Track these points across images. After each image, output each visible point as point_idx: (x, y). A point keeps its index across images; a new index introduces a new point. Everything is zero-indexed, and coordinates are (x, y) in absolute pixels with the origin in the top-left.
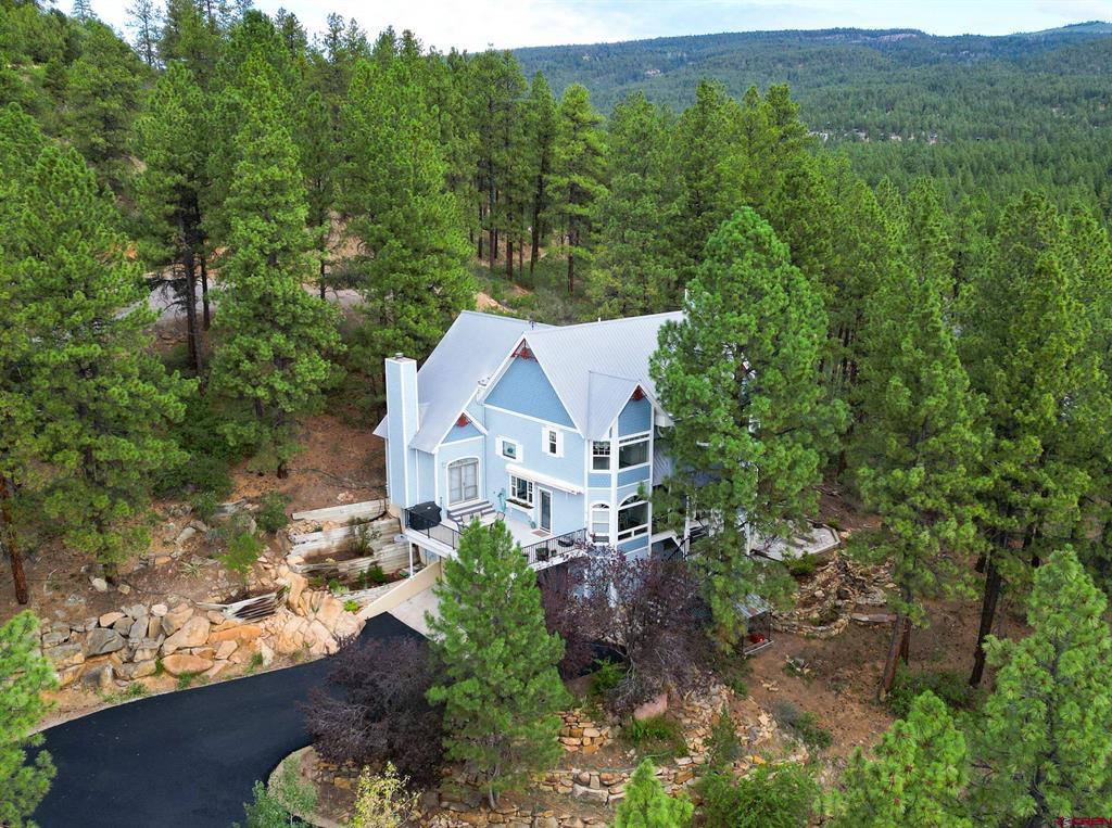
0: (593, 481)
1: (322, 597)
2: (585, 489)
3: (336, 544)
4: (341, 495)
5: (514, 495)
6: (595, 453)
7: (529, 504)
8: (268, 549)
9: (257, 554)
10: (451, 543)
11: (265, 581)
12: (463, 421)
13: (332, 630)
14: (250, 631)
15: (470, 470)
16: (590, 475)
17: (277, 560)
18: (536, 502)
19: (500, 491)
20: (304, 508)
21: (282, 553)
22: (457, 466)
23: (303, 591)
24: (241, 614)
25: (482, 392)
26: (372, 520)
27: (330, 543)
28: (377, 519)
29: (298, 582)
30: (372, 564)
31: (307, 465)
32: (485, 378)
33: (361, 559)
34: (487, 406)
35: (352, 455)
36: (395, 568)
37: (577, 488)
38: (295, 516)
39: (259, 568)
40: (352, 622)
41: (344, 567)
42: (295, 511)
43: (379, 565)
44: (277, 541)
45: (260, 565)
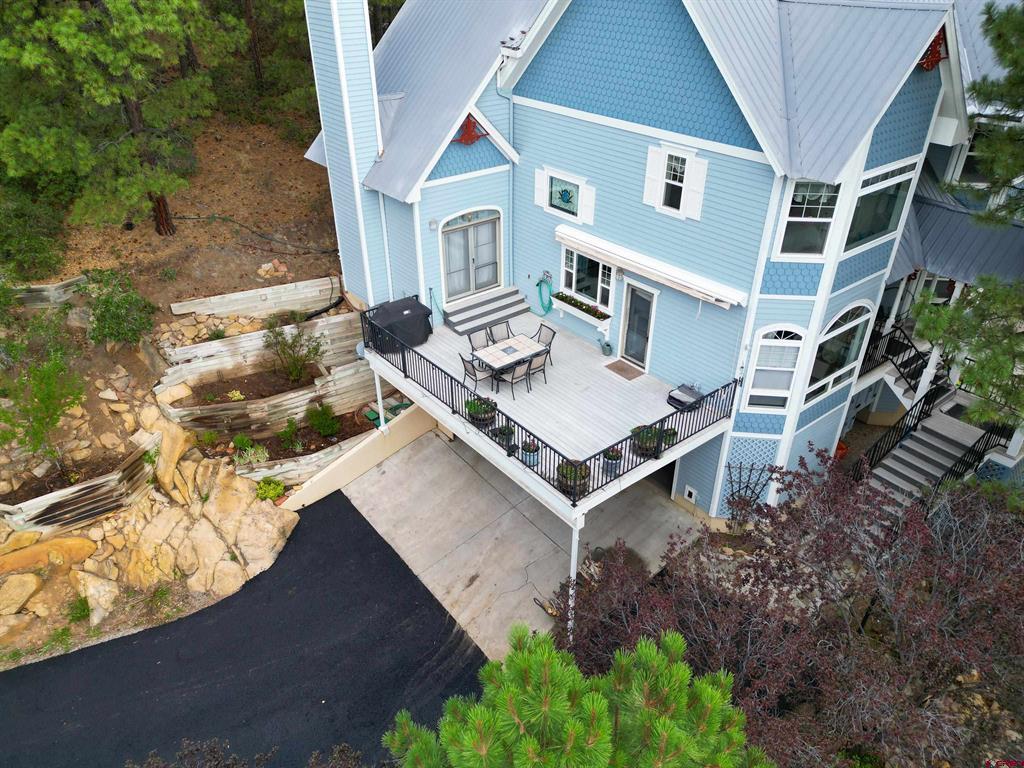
0: (777, 280)
1: (215, 473)
2: (751, 297)
3: (250, 360)
4: (266, 266)
5: (569, 285)
6: (793, 212)
7: (602, 308)
8: (123, 372)
9: (99, 383)
10: (449, 400)
11: (109, 439)
12: (470, 133)
13: (231, 541)
14: (70, 550)
15: (485, 233)
16: (771, 266)
17: (140, 393)
18: (618, 307)
19: (540, 275)
20: (195, 294)
21: (147, 379)
22: (461, 227)
23: (183, 458)
24: (45, 517)
25: (510, 67)
26: (318, 314)
27: (240, 359)
28: (326, 310)
29: (174, 440)
30: (312, 401)
31: (216, 210)
32: (516, 33)
33: (292, 395)
34: (518, 99)
35: (294, 194)
36: (358, 403)
37: (732, 295)
38: (176, 308)
39: (101, 412)
40: (269, 526)
41: (259, 409)
42: (179, 298)
43: (326, 401)
44: (141, 356)
45: (104, 407)
